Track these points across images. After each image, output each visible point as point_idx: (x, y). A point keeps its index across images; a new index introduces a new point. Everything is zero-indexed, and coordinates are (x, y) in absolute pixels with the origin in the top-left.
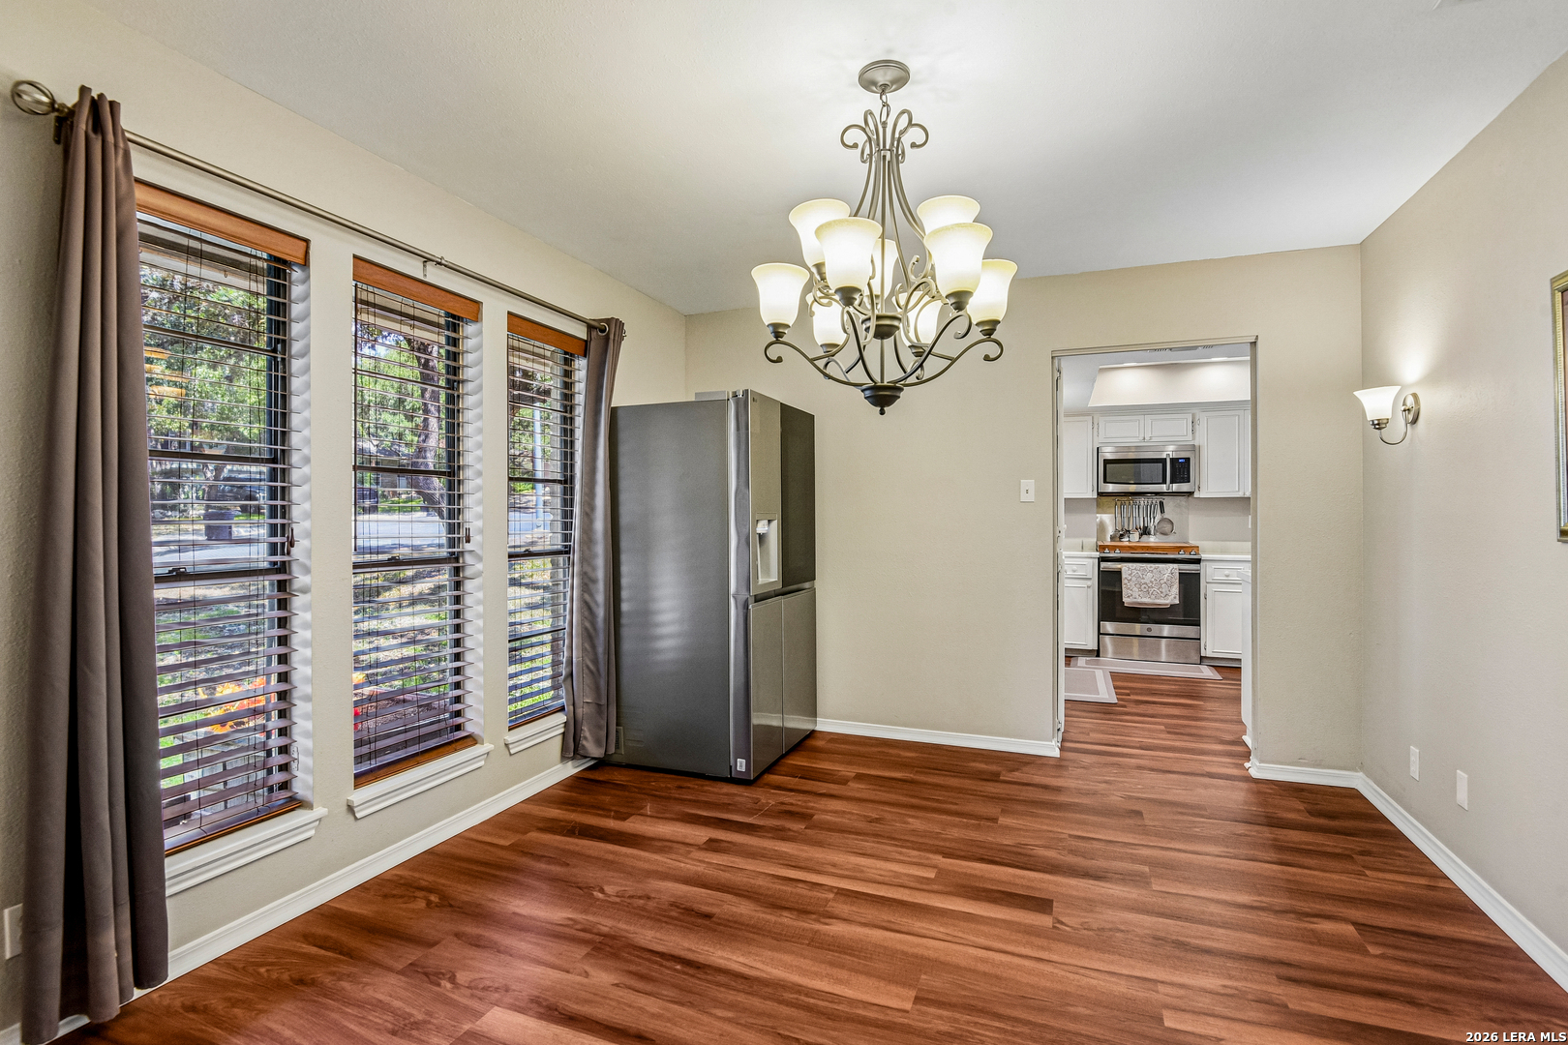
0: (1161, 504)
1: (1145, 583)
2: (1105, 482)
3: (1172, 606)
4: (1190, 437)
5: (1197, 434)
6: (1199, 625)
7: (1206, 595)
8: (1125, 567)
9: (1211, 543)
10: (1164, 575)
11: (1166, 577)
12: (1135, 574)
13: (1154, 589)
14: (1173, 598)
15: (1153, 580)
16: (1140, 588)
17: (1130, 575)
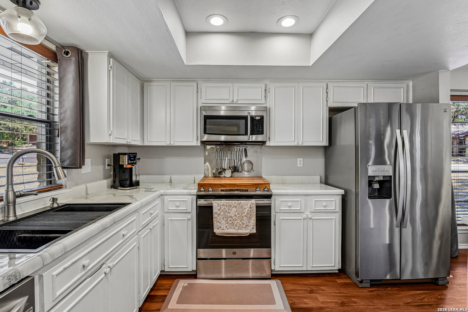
0: (246, 150)
1: (231, 217)
2: (205, 132)
3: (251, 235)
4: (263, 101)
5: (268, 99)
6: (270, 248)
7: (275, 222)
8: (216, 204)
9: (275, 177)
10: (245, 209)
11: (246, 210)
12: (223, 208)
13: (237, 221)
14: (251, 228)
15: (237, 214)
16: (227, 221)
17: (219, 210)
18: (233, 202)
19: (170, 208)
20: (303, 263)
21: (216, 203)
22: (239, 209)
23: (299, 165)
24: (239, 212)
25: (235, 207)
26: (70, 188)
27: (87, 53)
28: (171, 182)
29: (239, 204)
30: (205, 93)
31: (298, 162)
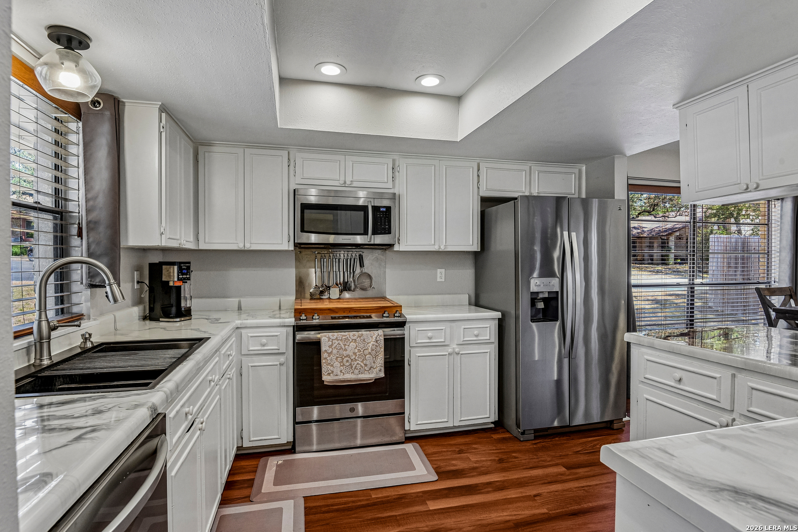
0: (361, 258)
1: (348, 356)
2: (303, 230)
3: (377, 381)
4: (390, 185)
5: (397, 182)
6: (404, 398)
7: (409, 361)
8: (325, 338)
9: (406, 297)
10: (368, 343)
11: (370, 345)
12: (336, 344)
13: (358, 361)
14: (378, 371)
15: (356, 351)
16: (342, 362)
17: (330, 346)
18: (352, 333)
19: (251, 348)
20: (448, 417)
21: (325, 336)
22: (360, 345)
23: (439, 280)
24: (360, 348)
25: (354, 341)
26: (95, 320)
27: (124, 103)
28: (240, 308)
29: (360, 337)
30: (302, 169)
31: (439, 275)
